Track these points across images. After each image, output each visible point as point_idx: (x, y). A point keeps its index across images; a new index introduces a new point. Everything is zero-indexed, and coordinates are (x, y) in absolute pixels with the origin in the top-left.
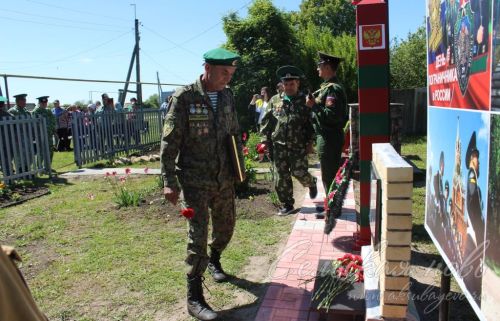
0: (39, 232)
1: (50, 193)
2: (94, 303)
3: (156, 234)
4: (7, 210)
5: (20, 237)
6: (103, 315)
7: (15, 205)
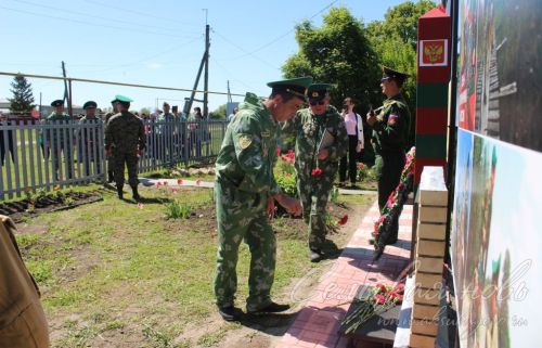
0: (86, 237)
1: (102, 200)
2: (128, 309)
3: (201, 248)
4: (59, 213)
5: (67, 241)
6: (134, 321)
7: (67, 209)
